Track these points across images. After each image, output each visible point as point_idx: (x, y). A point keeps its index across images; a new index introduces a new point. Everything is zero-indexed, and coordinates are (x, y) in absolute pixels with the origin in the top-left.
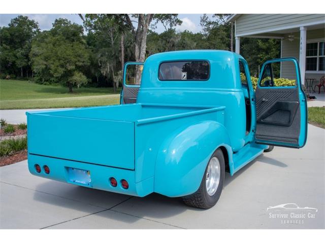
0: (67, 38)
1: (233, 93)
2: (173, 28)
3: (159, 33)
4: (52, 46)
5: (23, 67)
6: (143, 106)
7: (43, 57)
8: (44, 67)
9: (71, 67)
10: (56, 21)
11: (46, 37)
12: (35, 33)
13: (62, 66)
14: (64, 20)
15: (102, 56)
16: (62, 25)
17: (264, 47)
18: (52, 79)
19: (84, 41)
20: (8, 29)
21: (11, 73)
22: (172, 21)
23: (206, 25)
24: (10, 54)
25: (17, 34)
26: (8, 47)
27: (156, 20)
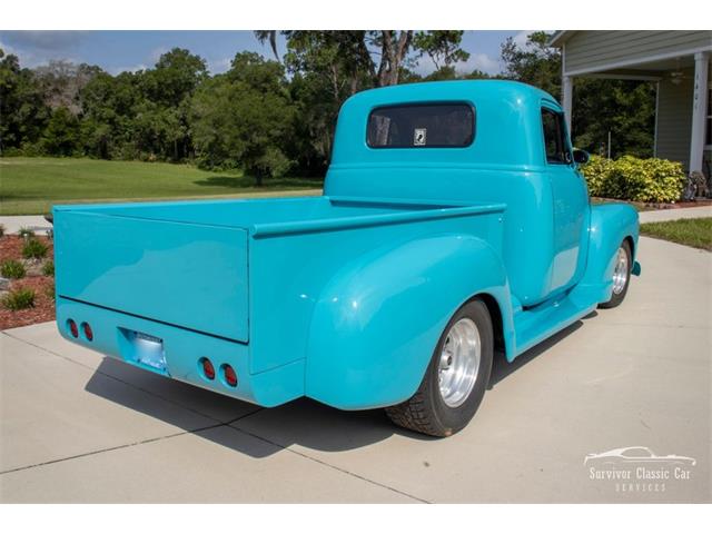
0: (255, 86)
1: (527, 174)
2: (451, 66)
3: (424, 76)
4: (227, 101)
5: (178, 140)
6: (334, 203)
7: (211, 122)
8: (211, 139)
9: (259, 139)
10: (238, 55)
11: (218, 85)
12: (199, 78)
13: (244, 137)
14: (252, 55)
15: (316, 118)
16: (249, 63)
17: (626, 102)
18: (227, 161)
19: (286, 91)
20: (155, 74)
21: (157, 151)
22: (449, 54)
23: (512, 60)
24: (156, 117)
25: (169, 81)
26: (154, 104)
27: (418, 51)
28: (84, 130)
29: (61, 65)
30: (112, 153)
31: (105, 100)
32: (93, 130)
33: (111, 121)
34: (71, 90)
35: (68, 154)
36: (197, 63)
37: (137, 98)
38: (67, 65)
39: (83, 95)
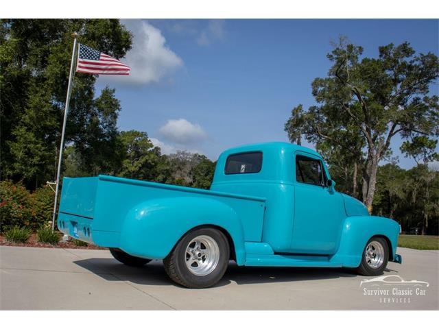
22: (428, 156)
27: (405, 154)
29: (183, 153)
31: (206, 175)
34: (188, 169)
38: (187, 154)
39: (194, 172)
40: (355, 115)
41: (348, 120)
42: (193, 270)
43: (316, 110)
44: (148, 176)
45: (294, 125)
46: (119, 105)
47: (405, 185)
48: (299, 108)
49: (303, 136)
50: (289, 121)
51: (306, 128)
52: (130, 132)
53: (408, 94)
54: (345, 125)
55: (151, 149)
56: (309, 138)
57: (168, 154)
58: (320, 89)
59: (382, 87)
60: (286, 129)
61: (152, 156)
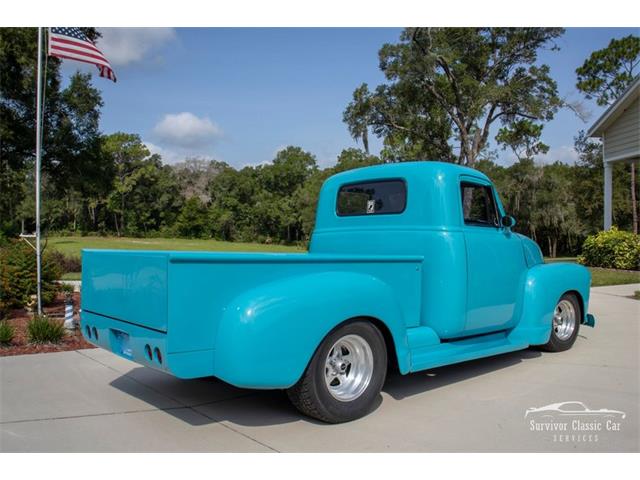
2: (531, 157)
3: (506, 167)
5: (291, 225)
10: (344, 152)
12: (310, 172)
14: (356, 151)
16: (353, 158)
20: (271, 168)
21: (272, 234)
22: (531, 147)
23: (585, 151)
24: (272, 205)
25: (284, 175)
26: (271, 195)
27: (502, 145)
28: (212, 217)
29: (195, 162)
30: (234, 236)
31: (230, 190)
32: (219, 216)
33: (234, 209)
34: (202, 182)
35: (198, 236)
36: (309, 159)
37: (256, 189)
38: (199, 161)
39: (212, 186)
40: (441, 95)
41: (431, 102)
42: (336, 392)
43: (387, 91)
44: (147, 197)
45: (358, 114)
46: (100, 98)
47: (506, 189)
48: (363, 89)
49: (370, 128)
50: (349, 109)
51: (374, 117)
52: (115, 135)
53: (509, 63)
54: (427, 110)
55: (147, 158)
56: (379, 131)
57: (172, 163)
58: (391, 60)
59: (476, 55)
60: (345, 120)
61: (150, 168)
